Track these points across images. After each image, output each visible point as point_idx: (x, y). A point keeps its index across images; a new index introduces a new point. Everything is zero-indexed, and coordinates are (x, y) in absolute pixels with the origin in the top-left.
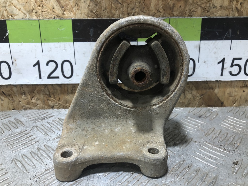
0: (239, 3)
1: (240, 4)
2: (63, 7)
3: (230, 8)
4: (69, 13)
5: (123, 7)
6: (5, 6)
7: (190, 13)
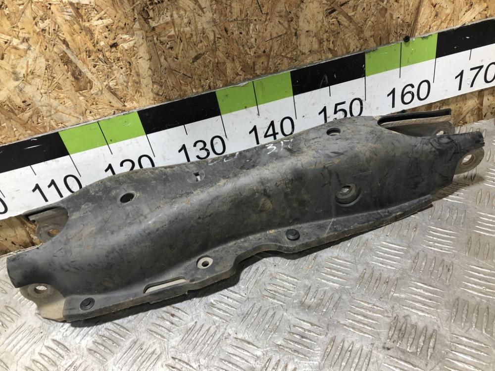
0: (331, 42)
1: (333, 43)
2: (122, 98)
3: (321, 51)
4: (131, 104)
5: (194, 81)
6: (50, 115)
7: (276, 67)
